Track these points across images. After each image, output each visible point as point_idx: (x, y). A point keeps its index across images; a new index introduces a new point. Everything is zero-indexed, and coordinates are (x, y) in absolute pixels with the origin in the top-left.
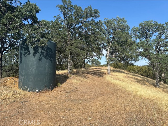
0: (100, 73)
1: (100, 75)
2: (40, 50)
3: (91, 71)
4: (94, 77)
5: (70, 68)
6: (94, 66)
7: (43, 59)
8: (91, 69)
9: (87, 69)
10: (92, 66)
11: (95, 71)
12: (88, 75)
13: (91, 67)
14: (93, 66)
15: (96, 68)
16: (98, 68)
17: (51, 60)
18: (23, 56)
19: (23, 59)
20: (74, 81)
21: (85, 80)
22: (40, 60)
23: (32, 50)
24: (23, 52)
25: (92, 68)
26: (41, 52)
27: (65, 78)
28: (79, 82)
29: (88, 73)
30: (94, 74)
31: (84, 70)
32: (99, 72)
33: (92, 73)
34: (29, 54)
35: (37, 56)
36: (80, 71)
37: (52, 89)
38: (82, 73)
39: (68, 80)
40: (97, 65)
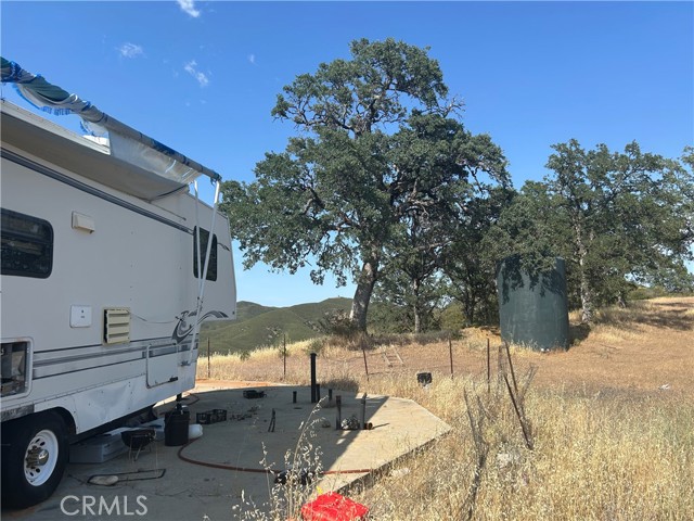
0: (685, 318)
1: (681, 324)
2: (541, 278)
3: (649, 313)
4: (661, 331)
5: (587, 307)
6: (663, 295)
7: (548, 292)
8: (649, 306)
9: (635, 307)
10: (655, 296)
11: (667, 314)
12: (642, 325)
13: (648, 298)
14: (658, 294)
15: (672, 305)
16: (680, 304)
17: (560, 293)
18: (511, 289)
19: (511, 294)
20: (607, 336)
21: (633, 335)
22: (543, 294)
23: (526, 279)
24: (510, 282)
25: (656, 304)
26: (543, 281)
27: (583, 332)
28: (620, 339)
29: (641, 320)
30: (662, 321)
31: (626, 310)
32: (679, 315)
33: (656, 321)
34: (522, 286)
35: (537, 288)
36: (613, 315)
37: (567, 349)
38: (622, 319)
39: (592, 335)
40: (677, 291)
